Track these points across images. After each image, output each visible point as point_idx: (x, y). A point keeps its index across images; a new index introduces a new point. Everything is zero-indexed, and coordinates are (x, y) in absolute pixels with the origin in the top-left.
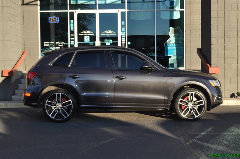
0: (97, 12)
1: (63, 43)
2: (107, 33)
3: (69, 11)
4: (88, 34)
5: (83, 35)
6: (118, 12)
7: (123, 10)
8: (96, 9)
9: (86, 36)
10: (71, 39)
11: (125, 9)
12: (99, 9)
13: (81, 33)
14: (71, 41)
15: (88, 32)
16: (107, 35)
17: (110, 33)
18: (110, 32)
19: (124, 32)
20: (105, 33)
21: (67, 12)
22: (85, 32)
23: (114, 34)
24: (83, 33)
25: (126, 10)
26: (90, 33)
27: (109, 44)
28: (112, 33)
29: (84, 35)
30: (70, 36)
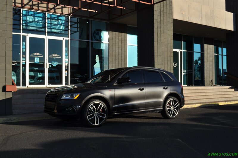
0: (47, 38)
1: (15, 63)
2: (54, 56)
3: (22, 34)
4: (38, 55)
5: (33, 56)
6: (63, 39)
7: (67, 39)
8: (46, 35)
9: (36, 57)
10: (23, 59)
11: (68, 37)
12: (48, 35)
13: (32, 54)
14: (23, 62)
15: (38, 54)
16: (54, 58)
17: (57, 57)
18: (57, 55)
19: (67, 56)
20: (52, 56)
21: (20, 35)
22: (35, 54)
23: (59, 57)
24: (34, 55)
25: (69, 39)
26: (40, 55)
27: (55, 66)
28: (58, 56)
29: (35, 56)
30: (22, 56)
